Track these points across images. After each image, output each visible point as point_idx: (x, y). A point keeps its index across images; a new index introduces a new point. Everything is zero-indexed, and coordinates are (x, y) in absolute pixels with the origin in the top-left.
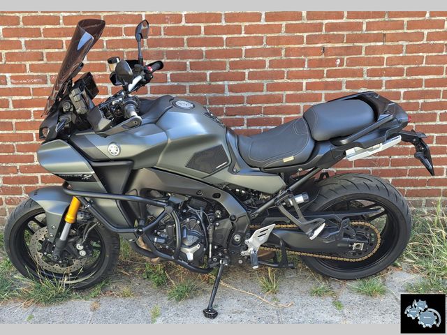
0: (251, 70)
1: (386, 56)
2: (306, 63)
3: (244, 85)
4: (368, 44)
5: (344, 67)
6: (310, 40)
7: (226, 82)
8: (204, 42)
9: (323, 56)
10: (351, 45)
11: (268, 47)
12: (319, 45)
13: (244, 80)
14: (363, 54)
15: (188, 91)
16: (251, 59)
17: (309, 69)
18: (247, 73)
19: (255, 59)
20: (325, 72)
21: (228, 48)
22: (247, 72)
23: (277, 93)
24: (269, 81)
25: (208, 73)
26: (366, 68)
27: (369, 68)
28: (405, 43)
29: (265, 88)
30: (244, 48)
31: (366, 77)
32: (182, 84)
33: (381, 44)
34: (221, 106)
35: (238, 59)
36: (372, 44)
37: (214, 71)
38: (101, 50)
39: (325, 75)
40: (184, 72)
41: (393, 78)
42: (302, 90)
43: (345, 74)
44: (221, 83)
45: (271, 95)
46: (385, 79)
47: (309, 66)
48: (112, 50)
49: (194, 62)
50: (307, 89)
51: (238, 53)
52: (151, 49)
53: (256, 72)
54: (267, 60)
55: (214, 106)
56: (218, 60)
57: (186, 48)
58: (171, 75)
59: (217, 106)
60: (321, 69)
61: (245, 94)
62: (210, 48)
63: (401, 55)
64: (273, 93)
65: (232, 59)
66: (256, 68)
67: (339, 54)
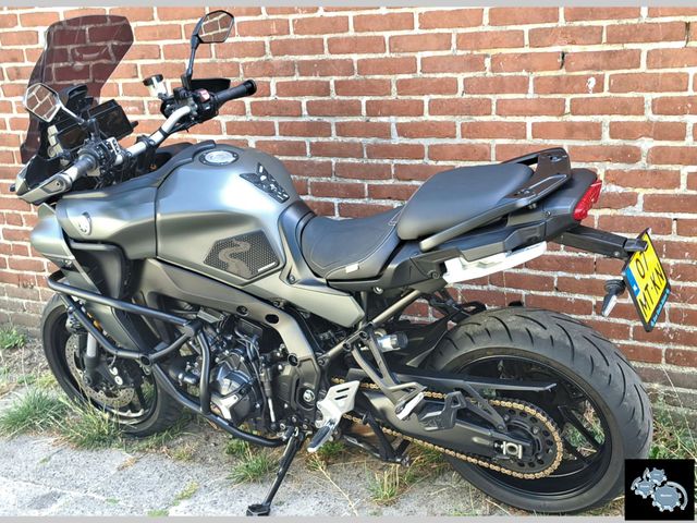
0: (434, 97)
1: (692, 71)
2: (531, 84)
3: (422, 124)
4: (654, 46)
5: (606, 93)
6: (537, 38)
7: (393, 119)
8: (355, 45)
9: (562, 72)
10: (618, 47)
11: (460, 53)
12: (555, 49)
13: (422, 114)
14: (643, 68)
15: (334, 132)
16: (432, 76)
17: (536, 96)
18: (426, 103)
19: (440, 76)
20: (568, 103)
21: (393, 55)
22: (426, 99)
23: (480, 141)
24: (465, 119)
25: (364, 100)
26: (649, 97)
27: (656, 95)
29: (458, 131)
30: (419, 56)
31: (649, 115)
32: (326, 119)
33: (680, 44)
34: (387, 161)
35: (410, 76)
36: (662, 45)
37: (373, 98)
39: (568, 110)
40: (326, 98)
42: (525, 137)
43: (606, 107)
44: (384, 119)
45: (471, 146)
46: (691, 119)
47: (536, 91)
49: (340, 82)
50: (534, 137)
51: (409, 66)
52: (278, 58)
53: (442, 101)
54: (461, 77)
55: (375, 161)
56: (377, 77)
57: (327, 56)
58: (308, 103)
59: (380, 162)
60: (559, 96)
61: (426, 142)
62: (364, 56)
64: (473, 141)
65: (400, 77)
66: (440, 93)
67: (595, 67)
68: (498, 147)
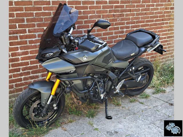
0: (92, 24)
1: (131, 17)
2: (109, 20)
4: (126, 13)
5: (120, 22)
6: (110, 12)
7: (83, 29)
9: (113, 18)
10: (121, 13)
11: (97, 14)
12: (112, 14)
13: (89, 28)
14: (125, 17)
16: (91, 19)
18: (90, 25)
19: (93, 19)
20: (114, 24)
21: (83, 15)
23: (100, 32)
24: (97, 28)
25: (77, 26)
27: (126, 21)
28: (135, 12)
29: (96, 31)
30: (89, 15)
31: (126, 25)
33: (129, 13)
35: (87, 20)
36: (127, 13)
37: (79, 25)
38: (33, 17)
41: (133, 25)
43: (120, 24)
44: (81, 30)
45: (98, 34)
46: (131, 25)
48: (38, 17)
50: (109, 30)
51: (87, 17)
56: (80, 20)
60: (113, 22)
63: (135, 17)
64: (99, 33)
65: (85, 20)
67: (118, 17)
68: (103, 33)
